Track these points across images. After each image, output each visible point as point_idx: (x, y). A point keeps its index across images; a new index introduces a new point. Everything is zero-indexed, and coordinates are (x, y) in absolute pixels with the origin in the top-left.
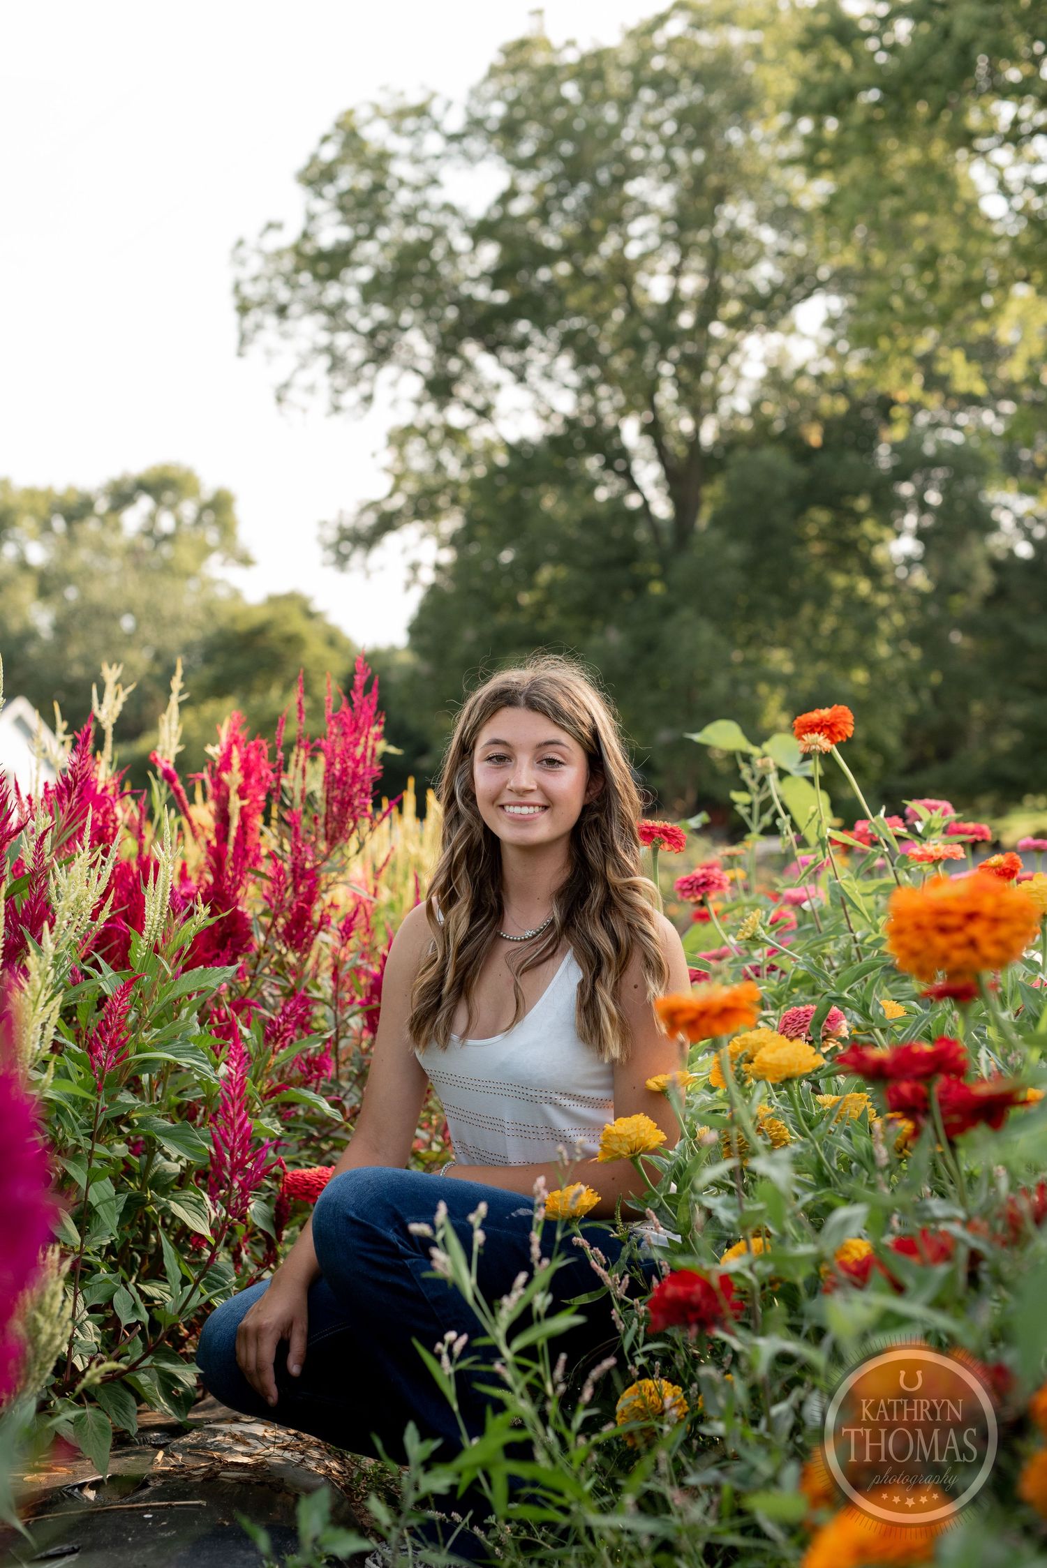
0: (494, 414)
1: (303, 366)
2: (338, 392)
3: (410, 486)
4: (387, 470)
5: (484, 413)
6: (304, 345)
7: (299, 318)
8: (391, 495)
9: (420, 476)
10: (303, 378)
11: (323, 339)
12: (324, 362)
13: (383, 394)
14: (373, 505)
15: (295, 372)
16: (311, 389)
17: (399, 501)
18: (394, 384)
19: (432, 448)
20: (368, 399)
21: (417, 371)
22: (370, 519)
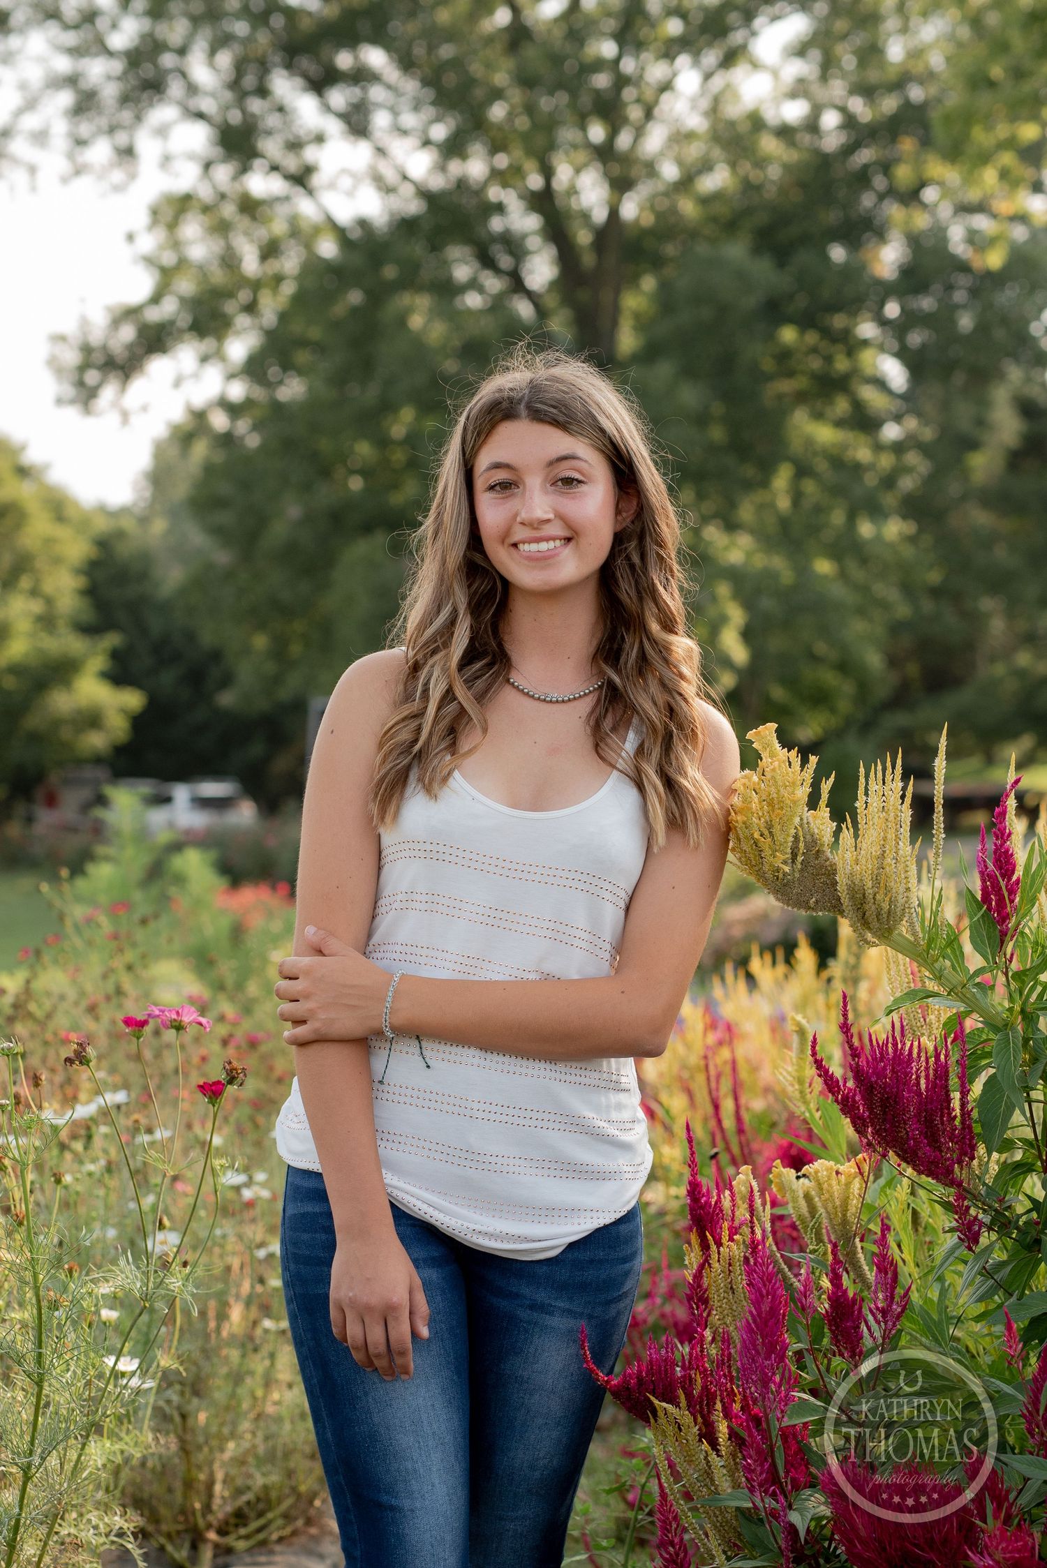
0: (316, 180)
1: (30, 104)
2: (80, 142)
3: (186, 286)
4: (149, 261)
5: (301, 178)
6: (34, 74)
7: (22, 31)
8: (156, 299)
9: (201, 269)
10: (30, 122)
11: (63, 64)
12: (65, 98)
13: (147, 146)
14: (131, 313)
15: (19, 112)
16: (41, 137)
17: (169, 308)
18: (162, 132)
19: (222, 228)
20: (127, 153)
21: (200, 116)
22: (128, 333)
